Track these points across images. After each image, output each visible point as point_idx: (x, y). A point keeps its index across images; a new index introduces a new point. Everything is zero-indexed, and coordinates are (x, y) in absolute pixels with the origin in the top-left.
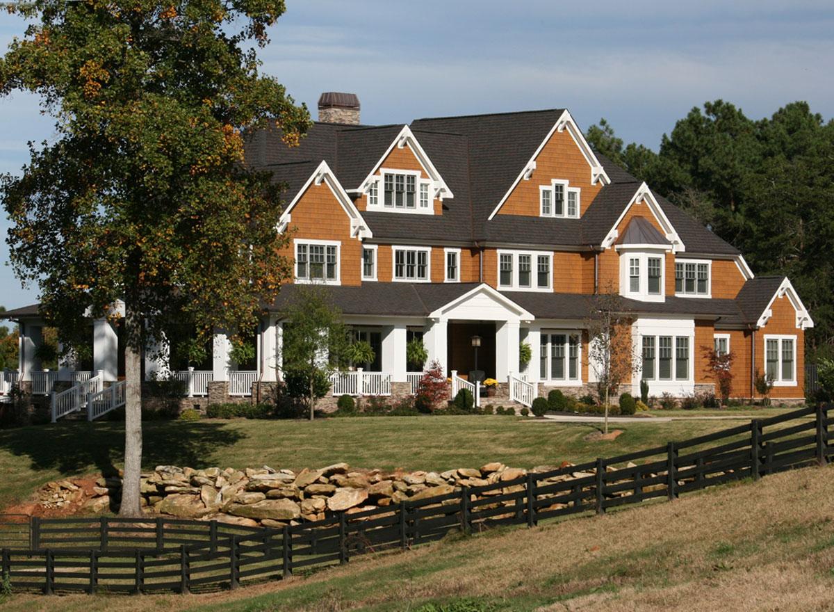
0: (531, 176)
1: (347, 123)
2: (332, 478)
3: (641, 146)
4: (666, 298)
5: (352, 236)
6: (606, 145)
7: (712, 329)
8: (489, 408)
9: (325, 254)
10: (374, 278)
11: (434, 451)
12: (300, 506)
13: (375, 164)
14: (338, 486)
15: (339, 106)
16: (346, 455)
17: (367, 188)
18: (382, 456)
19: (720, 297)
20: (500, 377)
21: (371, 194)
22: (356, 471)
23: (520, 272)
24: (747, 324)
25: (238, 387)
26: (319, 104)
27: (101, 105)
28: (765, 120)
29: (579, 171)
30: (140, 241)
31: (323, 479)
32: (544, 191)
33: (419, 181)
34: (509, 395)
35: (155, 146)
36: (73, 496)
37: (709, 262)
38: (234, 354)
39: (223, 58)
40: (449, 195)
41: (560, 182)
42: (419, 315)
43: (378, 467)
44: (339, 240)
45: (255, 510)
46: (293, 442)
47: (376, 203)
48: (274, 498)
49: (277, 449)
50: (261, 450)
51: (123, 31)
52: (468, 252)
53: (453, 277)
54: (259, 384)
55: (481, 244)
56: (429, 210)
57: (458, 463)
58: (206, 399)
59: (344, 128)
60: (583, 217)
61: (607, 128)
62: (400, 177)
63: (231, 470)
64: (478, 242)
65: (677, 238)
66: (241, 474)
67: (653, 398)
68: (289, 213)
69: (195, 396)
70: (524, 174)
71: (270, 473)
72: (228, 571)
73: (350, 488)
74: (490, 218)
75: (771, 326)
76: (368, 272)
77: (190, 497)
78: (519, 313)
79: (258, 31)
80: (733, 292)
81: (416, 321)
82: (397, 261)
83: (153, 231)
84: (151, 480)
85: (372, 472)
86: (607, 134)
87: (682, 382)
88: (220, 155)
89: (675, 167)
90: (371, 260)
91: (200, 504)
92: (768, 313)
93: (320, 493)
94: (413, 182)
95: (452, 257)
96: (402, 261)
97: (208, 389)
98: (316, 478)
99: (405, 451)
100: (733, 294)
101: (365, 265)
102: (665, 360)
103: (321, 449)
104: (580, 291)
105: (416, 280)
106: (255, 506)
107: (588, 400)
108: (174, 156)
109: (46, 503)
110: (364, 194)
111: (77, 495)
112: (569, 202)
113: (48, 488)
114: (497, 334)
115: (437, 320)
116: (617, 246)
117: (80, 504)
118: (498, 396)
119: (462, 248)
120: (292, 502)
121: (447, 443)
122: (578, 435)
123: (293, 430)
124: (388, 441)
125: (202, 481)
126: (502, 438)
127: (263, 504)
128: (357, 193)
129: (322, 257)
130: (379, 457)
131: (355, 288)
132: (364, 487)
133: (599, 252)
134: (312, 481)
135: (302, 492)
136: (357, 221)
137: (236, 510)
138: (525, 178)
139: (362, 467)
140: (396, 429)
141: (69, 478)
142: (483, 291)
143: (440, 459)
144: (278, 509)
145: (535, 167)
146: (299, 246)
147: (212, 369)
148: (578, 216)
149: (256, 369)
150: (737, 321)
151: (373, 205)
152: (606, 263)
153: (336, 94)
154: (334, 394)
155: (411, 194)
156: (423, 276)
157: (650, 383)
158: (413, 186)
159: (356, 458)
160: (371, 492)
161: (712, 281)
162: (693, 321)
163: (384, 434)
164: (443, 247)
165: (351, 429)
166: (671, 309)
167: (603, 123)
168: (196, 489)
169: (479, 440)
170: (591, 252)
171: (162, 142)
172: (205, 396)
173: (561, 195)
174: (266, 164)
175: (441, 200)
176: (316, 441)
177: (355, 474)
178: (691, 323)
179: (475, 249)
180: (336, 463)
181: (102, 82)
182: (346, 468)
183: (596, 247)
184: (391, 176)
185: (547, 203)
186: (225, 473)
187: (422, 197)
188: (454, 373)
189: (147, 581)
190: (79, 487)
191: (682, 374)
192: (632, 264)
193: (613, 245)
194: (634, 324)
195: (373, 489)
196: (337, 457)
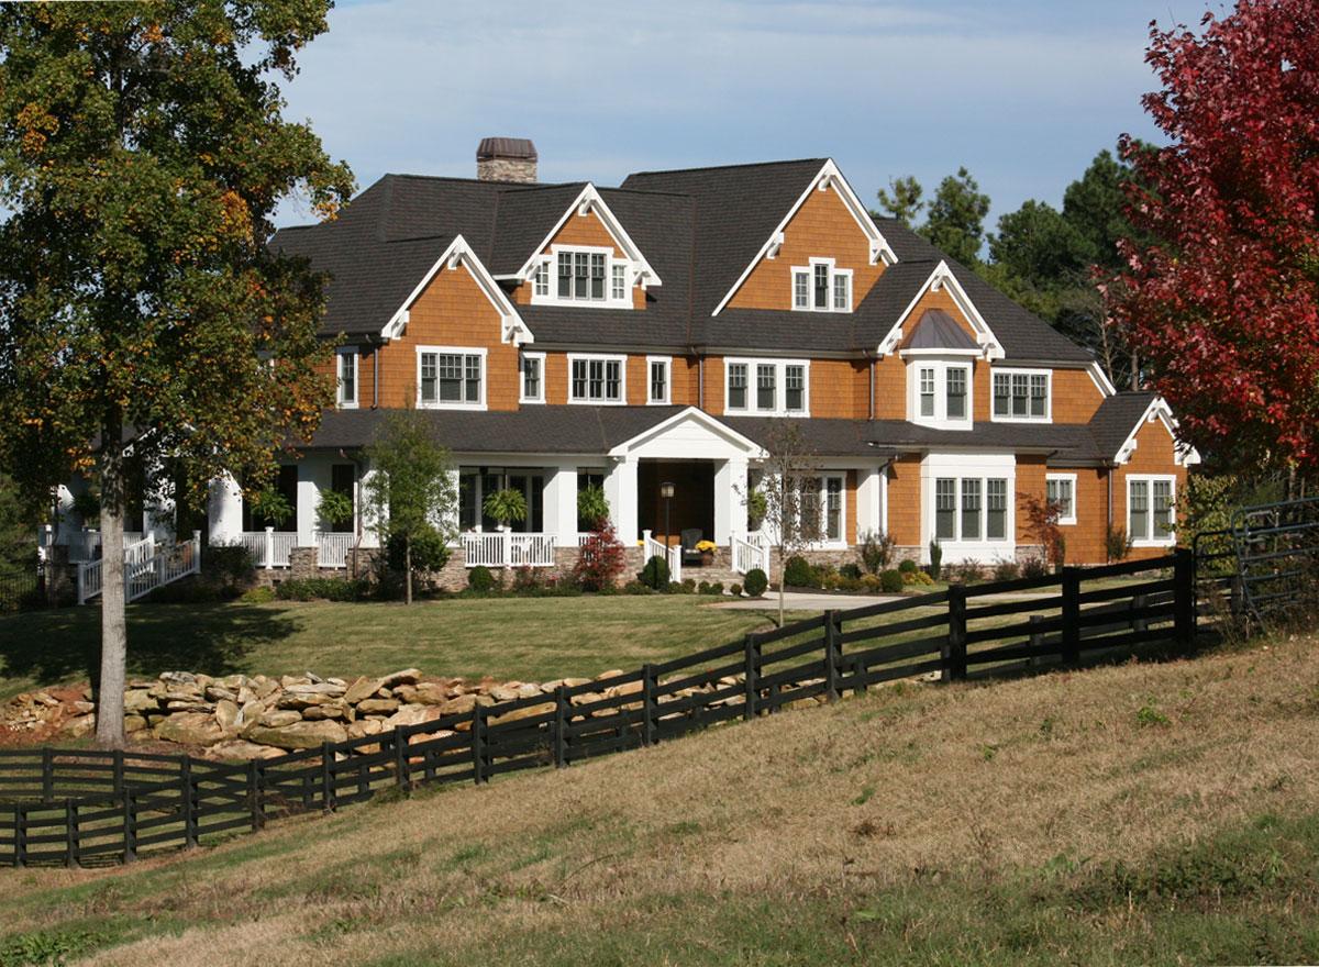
0: (777, 253)
1: (518, 180)
2: (396, 690)
3: (1043, 204)
4: (975, 424)
5: (504, 341)
6: (965, 204)
7: (1043, 467)
8: (689, 583)
9: (464, 367)
10: (541, 400)
11: (546, 651)
12: (347, 730)
13: (543, 238)
14: (404, 702)
15: (506, 157)
16: (425, 657)
17: (531, 272)
18: (473, 659)
19: (1065, 421)
20: (720, 539)
21: (538, 281)
22: (430, 681)
23: (760, 389)
24: (1101, 459)
25: (331, 554)
26: (479, 154)
27: (48, 165)
29: (850, 246)
30: (107, 358)
31: (384, 692)
32: (798, 275)
33: (610, 262)
34: (730, 565)
35: (120, 224)
36: (50, 714)
37: (1049, 373)
38: (325, 508)
39: (225, 96)
40: (656, 281)
41: (822, 261)
42: (594, 452)
43: (461, 675)
44: (484, 346)
45: (285, 736)
46: (363, 637)
47: (546, 293)
48: (313, 719)
49: (338, 648)
50: (316, 649)
51: (79, 61)
52: (683, 362)
53: (660, 397)
54: (355, 551)
55: (700, 350)
56: (627, 303)
57: (572, 669)
58: (288, 572)
59: (511, 188)
60: (857, 310)
61: (968, 181)
62: (582, 257)
63: (262, 678)
64: (695, 346)
65: (992, 339)
66: (274, 684)
67: (949, 566)
68: (409, 309)
69: (275, 568)
70: (767, 250)
71: (314, 682)
72: (118, 838)
73: (418, 706)
74: (715, 313)
75: (1137, 462)
76: (532, 389)
77: (201, 717)
78: (747, 449)
79: (281, 58)
80: (1085, 414)
81: (592, 461)
82: (575, 375)
83: (123, 342)
84: (153, 693)
85: (451, 681)
86: (969, 189)
87: (996, 543)
88: (216, 235)
89: (1075, 234)
90: (536, 373)
91: (215, 727)
92: (1131, 443)
93: (376, 713)
94: (602, 263)
95: (658, 370)
96: (583, 375)
97: (291, 558)
98: (375, 690)
99: (505, 653)
100: (1085, 417)
101: (527, 381)
102: (971, 512)
103: (395, 648)
104: (851, 416)
105: (605, 401)
106: (284, 730)
107: (852, 571)
108: (147, 237)
109: (11, 723)
110: (528, 281)
111: (54, 712)
112: (836, 290)
113: (17, 703)
114: (716, 477)
115: (622, 459)
116: (902, 352)
117: (58, 725)
118: (717, 566)
119: (674, 356)
120: (335, 725)
121: (566, 639)
122: (743, 629)
123: (368, 619)
124: (486, 637)
125: (218, 694)
126: (641, 634)
127: (297, 727)
128: (516, 280)
129: (459, 371)
130: (467, 661)
131: (509, 414)
132: (438, 704)
133: (875, 360)
134: (368, 695)
135: (352, 710)
136: (511, 319)
137: (260, 736)
138: (769, 256)
139: (440, 675)
140: (508, 619)
141: (47, 689)
142: (692, 417)
143: (549, 664)
144: (315, 734)
145: (782, 241)
146: (424, 356)
147: (296, 530)
148: (849, 309)
149: (352, 531)
150: (1087, 456)
151: (542, 296)
152: (886, 375)
153: (502, 140)
154: (467, 565)
155: (599, 281)
156: (615, 395)
157: (944, 545)
158: (602, 269)
159: (437, 661)
160: (445, 712)
161: (1053, 399)
162: (1013, 457)
163: (488, 626)
164: (645, 355)
165: (447, 619)
166: (984, 438)
167: (963, 173)
168: (209, 706)
169: (610, 635)
170: (864, 361)
171: (131, 217)
172: (289, 568)
173: (825, 280)
174: (385, 239)
175: (644, 288)
176: (394, 636)
177: (427, 685)
178: (1010, 460)
179: (693, 357)
180: (405, 669)
181: (47, 133)
182: (416, 676)
183: (871, 353)
184: (568, 255)
185: (802, 290)
186: (252, 683)
187: (615, 285)
188: (647, 533)
189: (31, 848)
190: (60, 701)
191: (996, 531)
192: (924, 377)
193: (896, 349)
194: (923, 462)
195: (449, 707)
196: (412, 660)
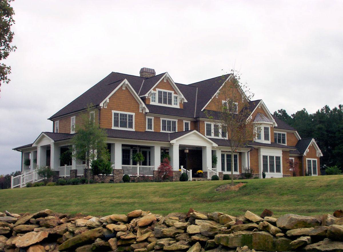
0: (219, 96)
2: (38, 219)
4: (271, 142)
5: (140, 111)
9: (128, 118)
10: (152, 130)
13: (153, 86)
15: (147, 72)
19: (290, 145)
20: (204, 170)
21: (152, 98)
23: (215, 131)
24: (300, 154)
28: (294, 114)
29: (237, 97)
31: (31, 220)
32: (224, 103)
33: (173, 95)
34: (207, 177)
37: (286, 133)
40: (186, 101)
44: (134, 112)
47: (155, 102)
52: (193, 122)
55: (198, 119)
56: (178, 107)
60: (239, 113)
62: (165, 93)
65: (274, 121)
68: (108, 98)
70: (216, 95)
74: (202, 110)
75: (309, 155)
76: (150, 127)
78: (212, 144)
81: (165, 145)
82: (163, 124)
87: (278, 173)
90: (151, 123)
92: (307, 150)
94: (171, 95)
95: (187, 124)
96: (165, 124)
97: (70, 173)
98: (28, 220)
100: (294, 145)
101: (148, 125)
102: (272, 165)
105: (171, 132)
110: (149, 97)
112: (234, 107)
114: (202, 152)
115: (174, 144)
119: (191, 121)
128: (145, 97)
129: (126, 119)
131: (141, 133)
134: (24, 222)
136: (142, 105)
138: (216, 97)
142: (195, 133)
145: (220, 93)
146: (115, 114)
147: (71, 165)
148: (237, 113)
149: (85, 164)
150: (297, 153)
151: (153, 102)
155: (170, 100)
156: (175, 131)
157: (266, 173)
158: (171, 97)
160: (52, 232)
161: (287, 140)
164: (183, 120)
166: (274, 146)
172: (70, 177)
175: (183, 103)
178: (281, 151)
179: (196, 122)
184: (161, 92)
187: (175, 101)
188: (182, 167)
191: (278, 170)
192: (258, 129)
193: (250, 122)
194: (259, 151)
